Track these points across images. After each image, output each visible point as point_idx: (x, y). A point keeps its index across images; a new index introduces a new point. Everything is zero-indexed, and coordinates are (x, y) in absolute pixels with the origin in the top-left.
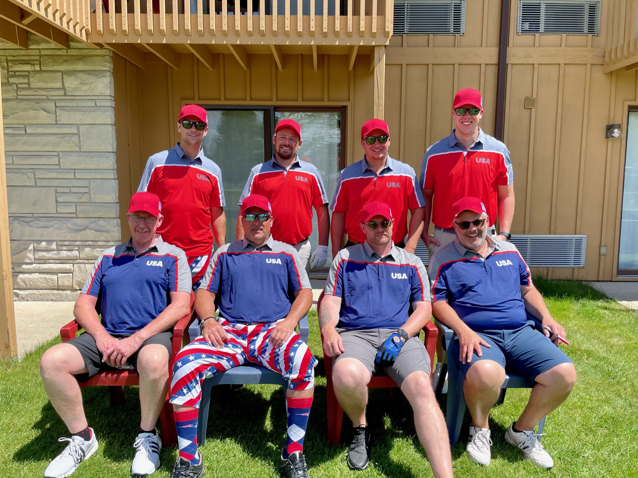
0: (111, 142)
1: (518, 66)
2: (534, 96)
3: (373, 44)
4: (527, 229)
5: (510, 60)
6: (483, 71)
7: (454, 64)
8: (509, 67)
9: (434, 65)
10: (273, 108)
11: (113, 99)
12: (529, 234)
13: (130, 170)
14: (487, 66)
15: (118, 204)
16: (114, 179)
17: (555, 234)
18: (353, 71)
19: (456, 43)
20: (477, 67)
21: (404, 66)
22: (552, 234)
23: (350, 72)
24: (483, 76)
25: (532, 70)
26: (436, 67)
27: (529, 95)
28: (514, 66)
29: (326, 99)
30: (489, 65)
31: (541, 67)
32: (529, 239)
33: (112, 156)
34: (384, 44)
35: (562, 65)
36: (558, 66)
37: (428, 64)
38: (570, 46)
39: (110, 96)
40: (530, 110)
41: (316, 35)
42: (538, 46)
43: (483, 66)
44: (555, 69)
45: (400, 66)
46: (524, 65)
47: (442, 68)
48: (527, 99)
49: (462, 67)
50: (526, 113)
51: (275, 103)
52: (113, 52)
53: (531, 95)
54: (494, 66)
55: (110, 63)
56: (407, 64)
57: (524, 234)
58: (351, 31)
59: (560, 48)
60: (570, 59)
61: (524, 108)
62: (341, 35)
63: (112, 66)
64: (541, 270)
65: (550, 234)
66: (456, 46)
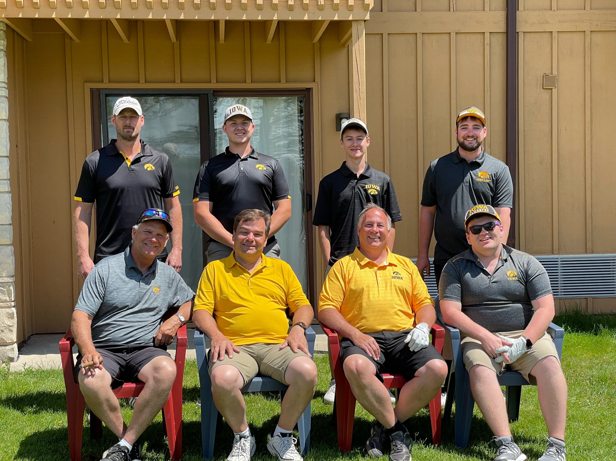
0: (5, 144)
1: (532, 35)
2: (555, 72)
3: (351, 18)
4: (556, 247)
5: (521, 27)
6: (487, 41)
7: (450, 33)
8: (521, 36)
9: (424, 35)
10: (212, 92)
11: (6, 86)
12: (558, 254)
13: (18, 181)
14: (492, 35)
15: (12, 226)
16: (8, 192)
17: (592, 253)
18: (319, 43)
19: (452, 6)
20: (480, 37)
21: (385, 36)
22: (589, 253)
23: (314, 44)
24: (487, 48)
25: (550, 39)
26: (426, 36)
27: (548, 72)
28: (526, 35)
29: (283, 80)
30: (494, 34)
31: (561, 35)
32: (559, 260)
33: (6, 161)
34: (363, 19)
35: (588, 33)
36: (582, 34)
37: (416, 34)
38: (596, 9)
39: (4, 82)
40: (550, 90)
41: (279, 8)
42: (556, 9)
43: (487, 35)
44: (578, 38)
45: (380, 35)
46: (539, 34)
47: (434, 37)
48: (545, 76)
49: (460, 37)
50: (546, 95)
51: (214, 85)
52: (6, 24)
53: (550, 71)
54: (501, 35)
55: (3, 40)
56: (389, 34)
57: (553, 254)
58: (323, 3)
59: (583, 12)
60: (597, 25)
61: (543, 88)
62: (310, 8)
63: (6, 43)
64: (578, 302)
65: (586, 253)
66: (452, 10)
